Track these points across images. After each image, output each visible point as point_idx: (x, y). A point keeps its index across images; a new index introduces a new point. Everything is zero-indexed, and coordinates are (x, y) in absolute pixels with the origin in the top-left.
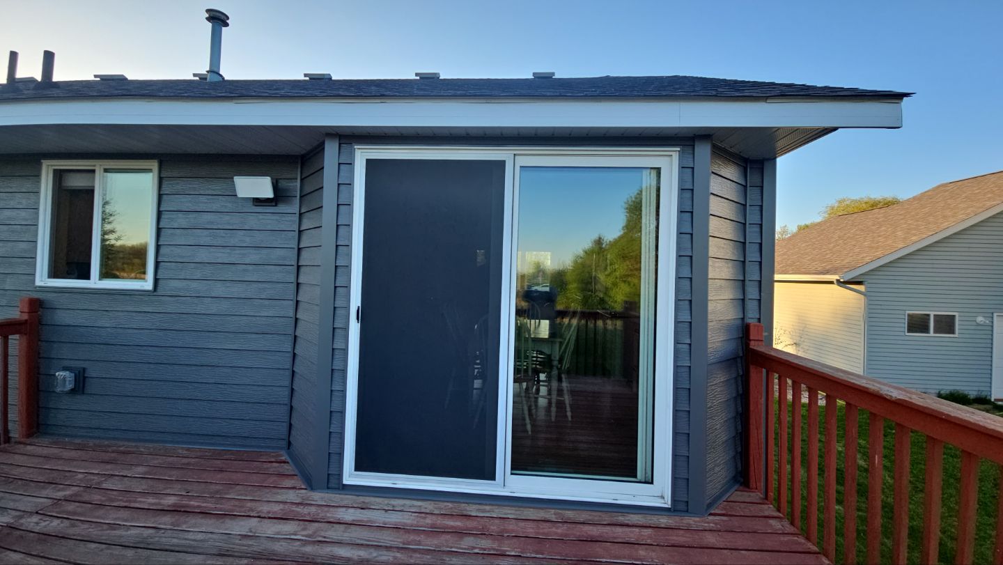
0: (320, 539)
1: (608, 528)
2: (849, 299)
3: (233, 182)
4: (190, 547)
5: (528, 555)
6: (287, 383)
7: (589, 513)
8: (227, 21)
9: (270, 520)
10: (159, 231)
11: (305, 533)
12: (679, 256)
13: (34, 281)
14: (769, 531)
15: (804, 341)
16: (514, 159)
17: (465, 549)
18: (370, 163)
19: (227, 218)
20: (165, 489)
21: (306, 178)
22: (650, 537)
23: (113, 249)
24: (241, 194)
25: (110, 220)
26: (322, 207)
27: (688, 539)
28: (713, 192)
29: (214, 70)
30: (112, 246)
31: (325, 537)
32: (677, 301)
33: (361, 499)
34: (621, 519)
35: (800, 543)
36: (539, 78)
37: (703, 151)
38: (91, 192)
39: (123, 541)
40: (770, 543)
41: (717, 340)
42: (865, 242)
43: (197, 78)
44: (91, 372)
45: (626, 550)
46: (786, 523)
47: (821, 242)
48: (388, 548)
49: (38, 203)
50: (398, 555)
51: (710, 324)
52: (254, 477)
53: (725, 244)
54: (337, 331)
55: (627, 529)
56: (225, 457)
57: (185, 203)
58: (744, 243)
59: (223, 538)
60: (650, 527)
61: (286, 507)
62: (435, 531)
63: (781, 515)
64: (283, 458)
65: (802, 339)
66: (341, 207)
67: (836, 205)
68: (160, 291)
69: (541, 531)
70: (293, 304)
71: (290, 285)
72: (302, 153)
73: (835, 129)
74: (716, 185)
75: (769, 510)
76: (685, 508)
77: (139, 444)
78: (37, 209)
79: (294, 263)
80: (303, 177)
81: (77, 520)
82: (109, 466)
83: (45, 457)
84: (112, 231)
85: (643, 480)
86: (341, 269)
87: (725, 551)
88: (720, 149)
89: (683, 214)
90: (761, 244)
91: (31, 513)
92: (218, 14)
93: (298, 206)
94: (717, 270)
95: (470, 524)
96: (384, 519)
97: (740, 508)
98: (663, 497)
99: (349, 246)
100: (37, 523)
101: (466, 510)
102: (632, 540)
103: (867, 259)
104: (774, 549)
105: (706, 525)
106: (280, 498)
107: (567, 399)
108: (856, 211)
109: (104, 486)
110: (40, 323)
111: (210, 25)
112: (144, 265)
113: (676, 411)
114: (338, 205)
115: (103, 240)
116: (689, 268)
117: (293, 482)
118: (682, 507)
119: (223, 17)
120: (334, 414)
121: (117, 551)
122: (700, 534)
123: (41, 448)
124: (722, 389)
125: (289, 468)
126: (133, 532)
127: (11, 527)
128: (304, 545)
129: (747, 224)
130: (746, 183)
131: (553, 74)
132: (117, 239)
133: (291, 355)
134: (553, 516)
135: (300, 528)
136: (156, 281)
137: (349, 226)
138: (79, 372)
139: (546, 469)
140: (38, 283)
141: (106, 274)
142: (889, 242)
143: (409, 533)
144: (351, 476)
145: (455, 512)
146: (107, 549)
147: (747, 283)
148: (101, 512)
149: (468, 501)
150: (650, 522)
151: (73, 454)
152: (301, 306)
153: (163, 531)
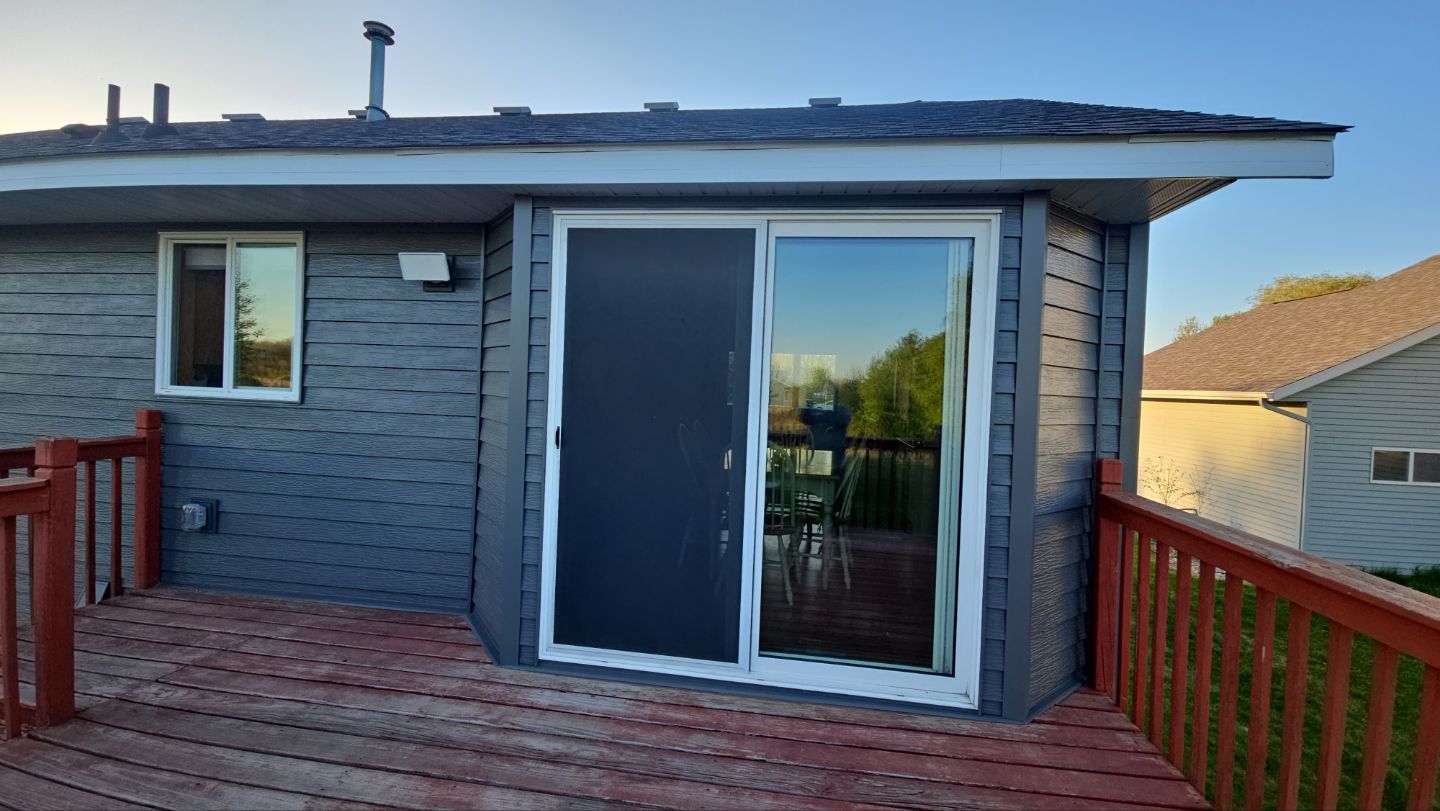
0: (507, 726)
1: (888, 732)
2: (1284, 427)
3: (398, 259)
4: (347, 726)
5: (775, 760)
6: (469, 526)
7: (863, 711)
8: (392, 37)
9: (445, 700)
10: (306, 324)
11: (488, 717)
12: (997, 363)
13: (154, 388)
14: (1115, 748)
15: (1211, 489)
16: (768, 228)
17: (692, 748)
18: (573, 233)
19: (390, 308)
20: (317, 655)
21: (490, 254)
22: (944, 747)
23: (251, 347)
24: (407, 276)
25: (248, 308)
26: (510, 294)
27: (997, 752)
28: (1051, 273)
29: (376, 106)
30: (251, 343)
31: (513, 724)
32: (994, 425)
33: (562, 679)
34: (907, 721)
35: (1157, 766)
36: (818, 106)
37: (1035, 214)
38: (220, 273)
39: (266, 717)
40: (1113, 762)
41: (1051, 481)
42: (1312, 341)
43: (354, 117)
44: (226, 506)
45: (910, 762)
46: (1142, 739)
47: (1243, 342)
48: (593, 742)
49: (155, 287)
50: (605, 751)
51: (1040, 459)
52: (428, 646)
53: (1067, 346)
54: (530, 459)
55: (912, 735)
56: (393, 619)
57: (337, 287)
58: (1098, 345)
59: (389, 718)
60: (946, 734)
61: (466, 684)
62: (656, 724)
63: (1135, 727)
64: (464, 623)
65: (1208, 486)
66: (536, 294)
67: (1275, 287)
68: (309, 403)
69: (796, 731)
70: (474, 422)
71: (472, 397)
72: (487, 220)
73: (1232, 180)
74: (1054, 262)
75: (1121, 719)
76: (997, 712)
77: (286, 599)
78: (155, 295)
79: (476, 367)
80: (488, 253)
81: (209, 690)
82: (250, 625)
83: (169, 612)
84: (251, 324)
85: (941, 672)
86: (535, 377)
87: (1048, 771)
88: (1062, 209)
89: (1005, 304)
90: (1123, 347)
91: (149, 682)
92: (380, 28)
93: (481, 293)
94: (1055, 383)
95: (699, 717)
96: (590, 706)
97: (1078, 715)
98: (967, 695)
99: (546, 346)
100: (157, 694)
101: (696, 700)
102: (920, 750)
103: (1313, 369)
104: (1117, 771)
105: (1026, 735)
106: (458, 673)
107: (845, 559)
108: (1305, 295)
109: (243, 649)
110: (162, 441)
111: (368, 43)
112: (288, 369)
113: (988, 579)
114: (532, 291)
115: (239, 336)
116: (1012, 380)
117: (476, 653)
118: (994, 710)
119: (386, 31)
120: (527, 568)
121: (258, 728)
122: (1016, 746)
123: (163, 600)
124: (1059, 550)
125: (471, 637)
126: (278, 706)
127: (122, 700)
128: (486, 732)
129: (1104, 318)
130: (1104, 259)
131: (839, 100)
132: (257, 334)
133: (473, 490)
134: (814, 713)
135: (483, 711)
136: (303, 390)
137: (546, 319)
138: (212, 504)
139: (808, 651)
140: (159, 391)
141: (242, 380)
142: (1349, 343)
143: (621, 724)
144: (549, 649)
145: (684, 701)
146: (246, 725)
147: (1101, 402)
148: (239, 681)
149: (702, 689)
150: (948, 727)
151: (206, 609)
152: (486, 424)
153: (314, 706)
